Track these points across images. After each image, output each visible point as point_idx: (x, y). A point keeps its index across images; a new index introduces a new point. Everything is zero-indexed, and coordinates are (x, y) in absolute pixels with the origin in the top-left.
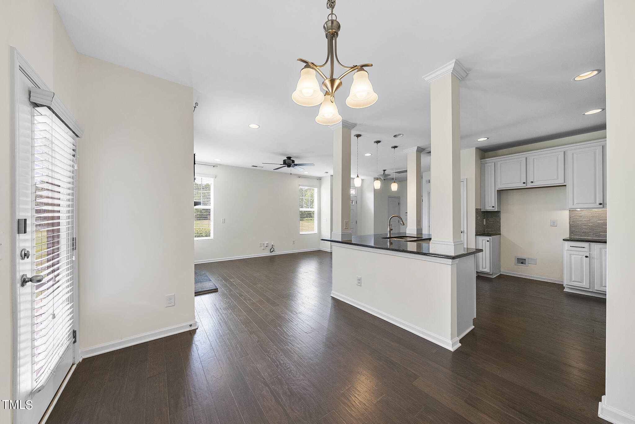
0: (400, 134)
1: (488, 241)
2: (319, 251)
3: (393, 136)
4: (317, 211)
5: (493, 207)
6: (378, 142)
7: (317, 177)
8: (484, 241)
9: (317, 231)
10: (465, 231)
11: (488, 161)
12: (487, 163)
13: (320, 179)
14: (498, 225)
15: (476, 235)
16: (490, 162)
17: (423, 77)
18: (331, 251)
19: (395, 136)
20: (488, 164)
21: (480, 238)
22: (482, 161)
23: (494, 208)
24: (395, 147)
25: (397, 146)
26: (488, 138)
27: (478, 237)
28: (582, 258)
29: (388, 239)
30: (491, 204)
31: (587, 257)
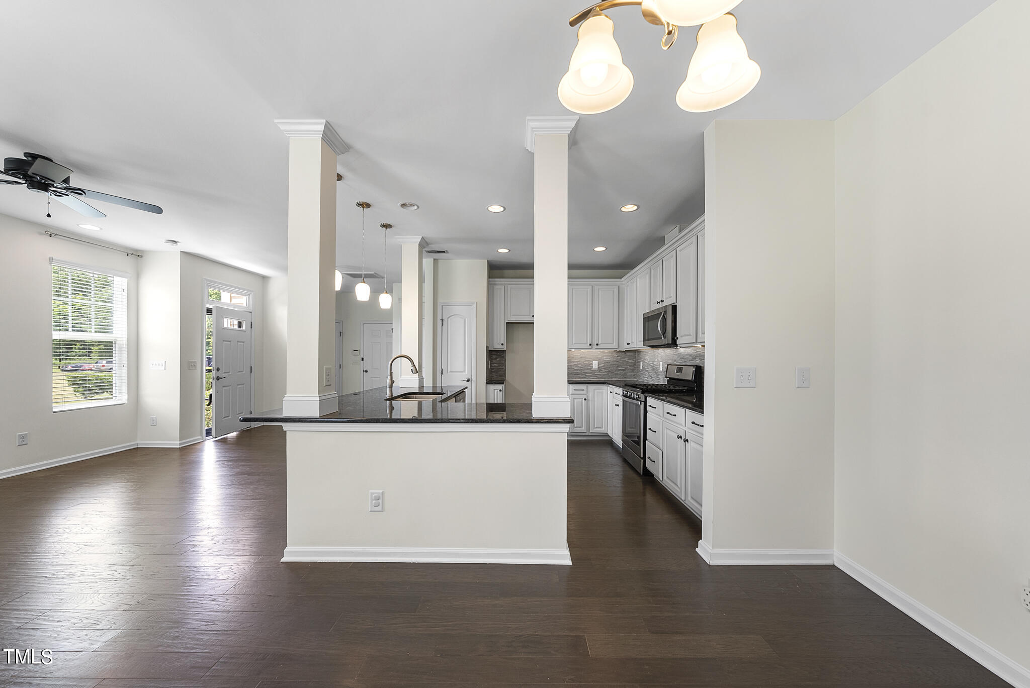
0: (412, 205)
1: (500, 391)
2: (137, 450)
3: (400, 203)
4: (125, 342)
5: (502, 344)
6: (365, 205)
7: (126, 248)
8: (496, 391)
9: (126, 397)
10: (474, 379)
11: (497, 282)
12: (496, 285)
13: (137, 255)
14: (503, 369)
15: (487, 383)
16: (500, 283)
17: (528, 118)
18: (180, 444)
19: (403, 205)
20: (497, 287)
21: (492, 387)
22: (489, 281)
23: (502, 347)
24: (387, 226)
25: (391, 225)
26: (510, 251)
27: (488, 385)
28: (582, 401)
29: (388, 401)
30: (500, 342)
31: (585, 400)
